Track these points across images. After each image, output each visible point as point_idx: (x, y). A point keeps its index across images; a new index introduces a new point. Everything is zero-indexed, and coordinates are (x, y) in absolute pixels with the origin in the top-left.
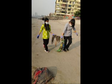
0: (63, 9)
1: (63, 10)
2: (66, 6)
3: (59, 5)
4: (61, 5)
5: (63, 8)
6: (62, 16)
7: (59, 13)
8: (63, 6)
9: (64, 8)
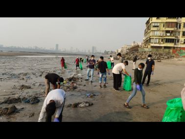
0: (168, 34)
1: (169, 36)
2: (177, 27)
3: (158, 25)
4: (162, 24)
5: (167, 32)
6: (167, 50)
7: (159, 43)
8: (168, 27)
9: (172, 31)
